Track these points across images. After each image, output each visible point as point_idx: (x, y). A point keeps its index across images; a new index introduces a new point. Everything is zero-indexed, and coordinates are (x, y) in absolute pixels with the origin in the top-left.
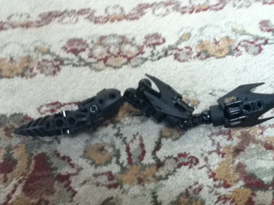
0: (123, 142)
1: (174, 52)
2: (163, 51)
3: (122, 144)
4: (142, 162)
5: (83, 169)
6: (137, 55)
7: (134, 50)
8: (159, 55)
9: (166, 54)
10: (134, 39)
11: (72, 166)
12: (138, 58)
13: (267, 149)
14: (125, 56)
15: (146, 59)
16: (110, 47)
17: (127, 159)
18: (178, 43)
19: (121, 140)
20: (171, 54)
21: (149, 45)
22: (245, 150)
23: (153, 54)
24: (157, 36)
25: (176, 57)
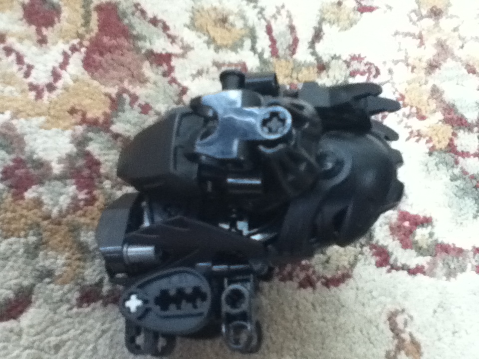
4: (294, 57)
5: (192, 49)
11: (173, 39)
13: (469, 73)
17: (270, 46)
22: (442, 67)
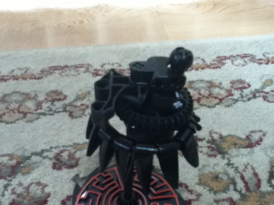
0: (236, 171)
1: (262, 94)
2: (251, 94)
3: (236, 173)
6: (228, 96)
7: (223, 93)
8: (248, 97)
9: (255, 97)
10: (221, 84)
12: (229, 99)
14: (216, 98)
15: (237, 100)
16: (200, 90)
18: (263, 87)
19: (233, 169)
20: (259, 96)
21: (237, 89)
23: (242, 96)
24: (242, 82)
25: (265, 98)
